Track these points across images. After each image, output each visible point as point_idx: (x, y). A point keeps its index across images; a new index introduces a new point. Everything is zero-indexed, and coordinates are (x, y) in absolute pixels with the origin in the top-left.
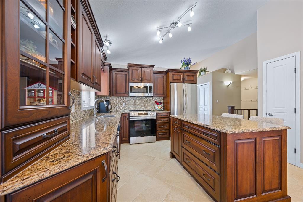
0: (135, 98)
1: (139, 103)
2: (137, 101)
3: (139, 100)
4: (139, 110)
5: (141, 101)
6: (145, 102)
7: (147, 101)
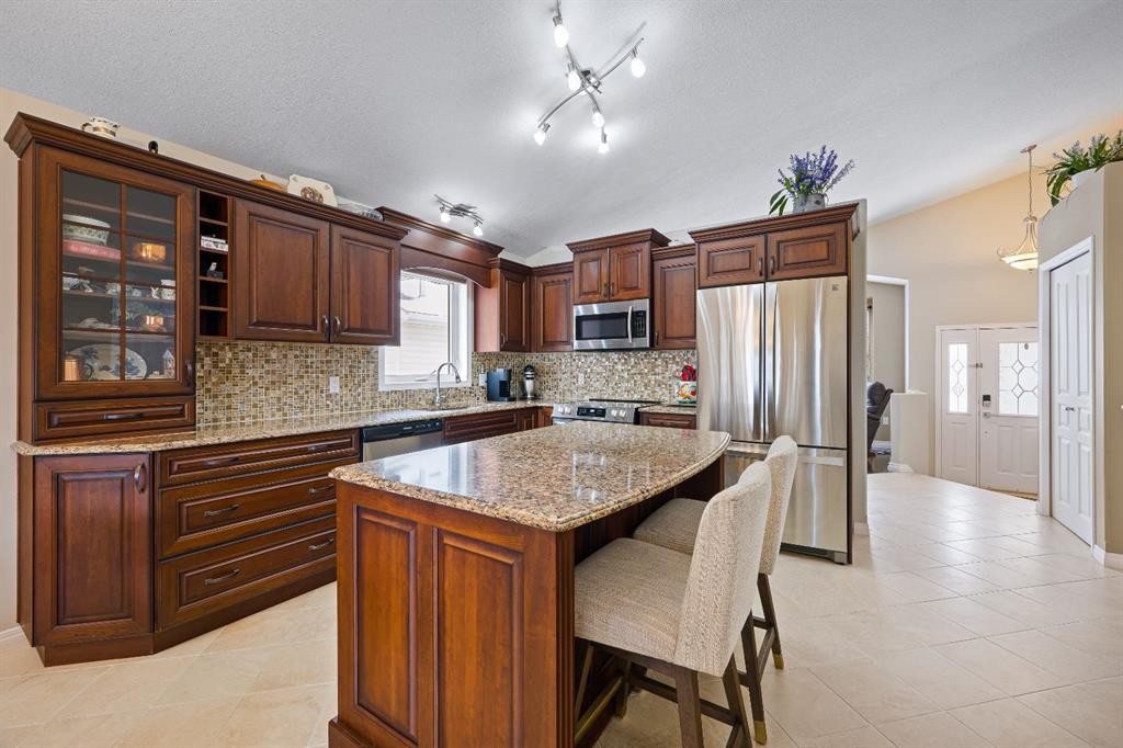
0: (614, 356)
1: (626, 375)
2: (619, 367)
3: (625, 363)
4: (625, 397)
5: (632, 367)
6: (646, 371)
7: (654, 366)
